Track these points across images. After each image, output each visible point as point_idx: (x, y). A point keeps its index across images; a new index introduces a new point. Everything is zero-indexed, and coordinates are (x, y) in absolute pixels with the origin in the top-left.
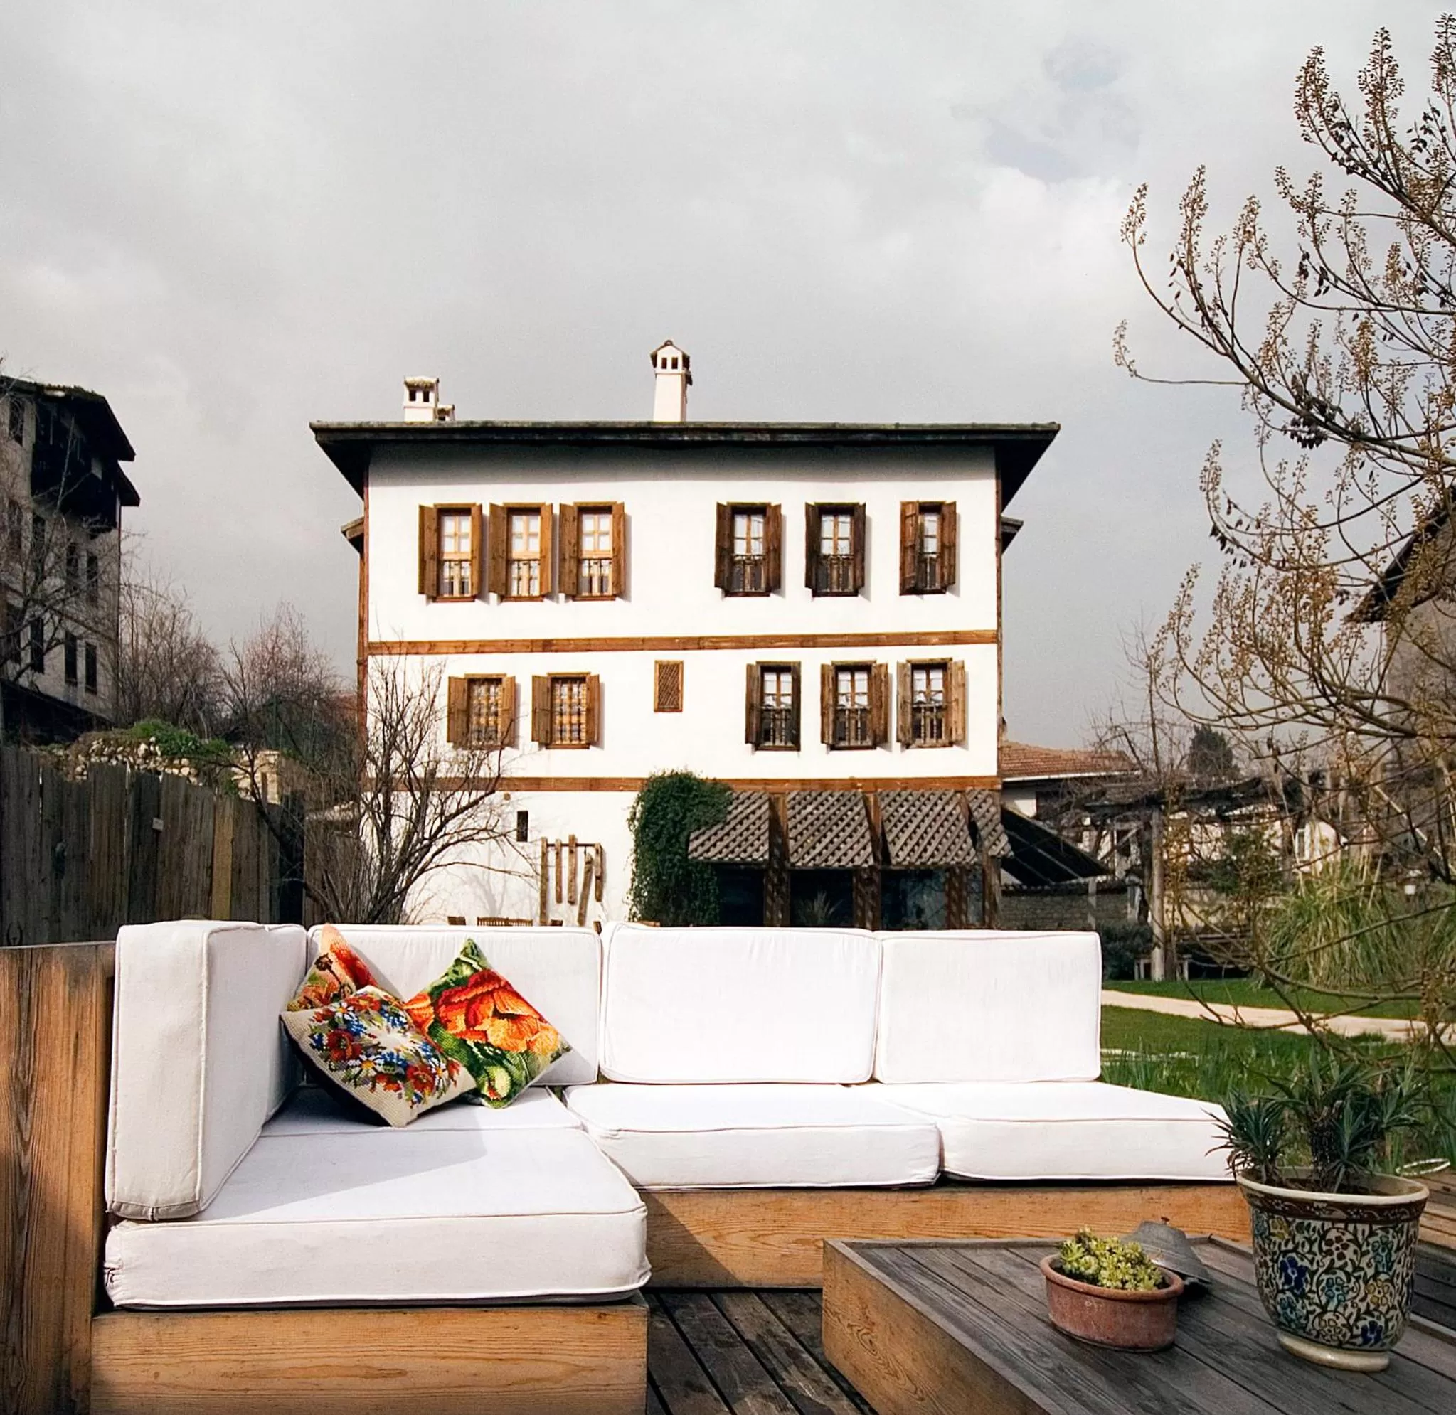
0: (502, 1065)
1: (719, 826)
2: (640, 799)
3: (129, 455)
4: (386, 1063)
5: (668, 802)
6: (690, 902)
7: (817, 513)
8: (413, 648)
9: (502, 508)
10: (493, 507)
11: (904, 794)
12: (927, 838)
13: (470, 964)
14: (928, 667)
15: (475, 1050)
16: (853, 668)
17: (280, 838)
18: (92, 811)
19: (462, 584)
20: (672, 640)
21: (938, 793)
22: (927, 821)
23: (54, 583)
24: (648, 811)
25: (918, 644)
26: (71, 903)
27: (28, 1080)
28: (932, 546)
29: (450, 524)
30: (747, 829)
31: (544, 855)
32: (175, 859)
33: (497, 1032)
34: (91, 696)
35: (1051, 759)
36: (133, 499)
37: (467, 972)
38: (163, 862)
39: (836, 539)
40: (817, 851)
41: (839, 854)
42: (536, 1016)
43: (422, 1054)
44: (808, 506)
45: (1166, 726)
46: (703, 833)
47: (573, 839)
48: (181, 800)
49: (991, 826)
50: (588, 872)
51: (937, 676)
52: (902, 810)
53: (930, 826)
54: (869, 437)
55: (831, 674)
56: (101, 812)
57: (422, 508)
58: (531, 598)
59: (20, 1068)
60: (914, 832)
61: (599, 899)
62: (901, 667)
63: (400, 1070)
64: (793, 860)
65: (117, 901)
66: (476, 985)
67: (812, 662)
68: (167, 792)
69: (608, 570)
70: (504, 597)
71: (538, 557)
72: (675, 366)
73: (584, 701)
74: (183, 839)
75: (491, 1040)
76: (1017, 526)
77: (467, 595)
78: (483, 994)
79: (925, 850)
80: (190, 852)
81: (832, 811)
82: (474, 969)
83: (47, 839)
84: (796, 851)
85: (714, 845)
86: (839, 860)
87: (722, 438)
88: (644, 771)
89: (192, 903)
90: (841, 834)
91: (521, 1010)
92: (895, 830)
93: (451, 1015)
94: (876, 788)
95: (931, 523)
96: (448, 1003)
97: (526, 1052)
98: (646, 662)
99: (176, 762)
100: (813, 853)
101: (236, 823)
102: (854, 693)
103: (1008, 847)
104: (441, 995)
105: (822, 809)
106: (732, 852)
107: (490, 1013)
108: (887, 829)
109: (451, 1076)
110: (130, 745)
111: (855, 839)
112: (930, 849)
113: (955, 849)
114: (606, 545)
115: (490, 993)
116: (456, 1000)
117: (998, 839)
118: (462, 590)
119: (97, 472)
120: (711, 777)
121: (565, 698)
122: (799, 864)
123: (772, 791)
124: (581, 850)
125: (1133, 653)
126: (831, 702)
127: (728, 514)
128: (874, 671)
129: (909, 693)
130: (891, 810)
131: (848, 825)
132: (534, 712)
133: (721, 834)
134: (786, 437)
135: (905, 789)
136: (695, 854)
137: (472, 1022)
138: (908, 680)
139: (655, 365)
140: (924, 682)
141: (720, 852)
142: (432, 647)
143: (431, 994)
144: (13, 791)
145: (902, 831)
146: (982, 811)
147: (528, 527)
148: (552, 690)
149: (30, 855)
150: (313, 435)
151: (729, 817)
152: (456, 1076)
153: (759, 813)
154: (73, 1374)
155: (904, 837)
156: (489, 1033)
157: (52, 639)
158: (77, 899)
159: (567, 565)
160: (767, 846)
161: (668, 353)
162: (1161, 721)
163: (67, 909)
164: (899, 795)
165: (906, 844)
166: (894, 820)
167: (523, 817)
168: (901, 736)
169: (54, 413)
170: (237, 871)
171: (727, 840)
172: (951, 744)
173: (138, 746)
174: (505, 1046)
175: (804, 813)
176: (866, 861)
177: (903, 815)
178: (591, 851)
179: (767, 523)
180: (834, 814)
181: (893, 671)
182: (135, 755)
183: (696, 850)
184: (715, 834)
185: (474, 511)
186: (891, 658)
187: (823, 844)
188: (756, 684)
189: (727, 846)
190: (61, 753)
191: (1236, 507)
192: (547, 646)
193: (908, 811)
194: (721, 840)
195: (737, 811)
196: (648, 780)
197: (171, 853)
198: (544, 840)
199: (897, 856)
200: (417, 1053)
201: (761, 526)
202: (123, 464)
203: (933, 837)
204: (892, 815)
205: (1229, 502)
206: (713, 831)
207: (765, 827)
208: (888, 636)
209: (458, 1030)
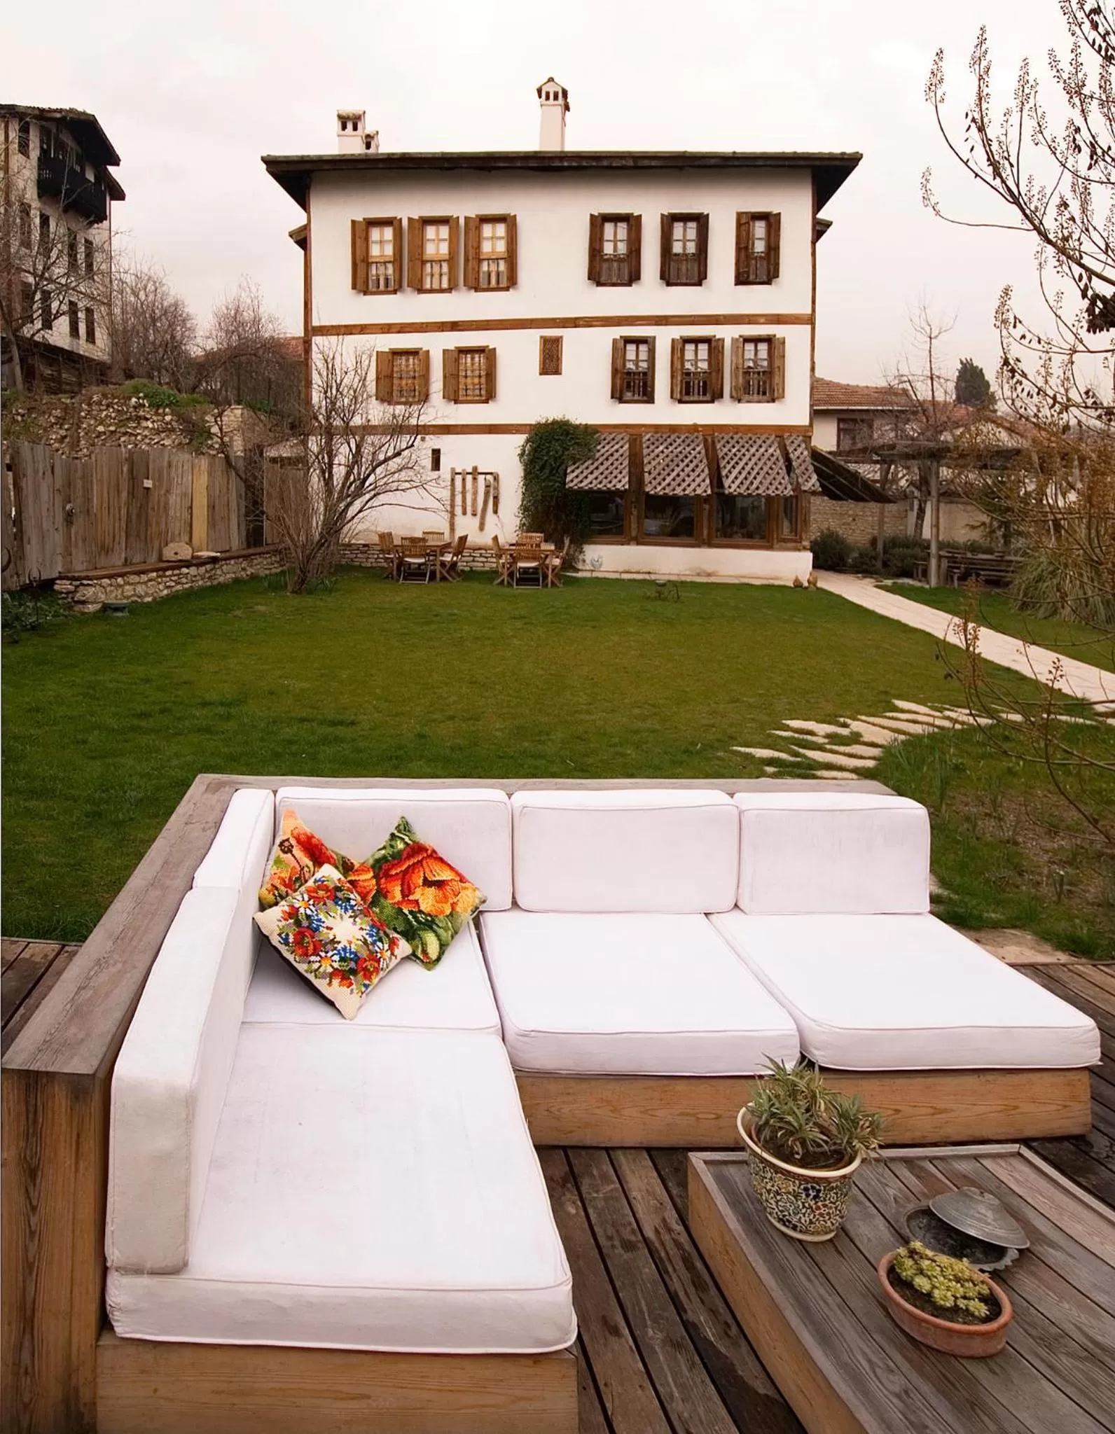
0: (431, 928)
1: (590, 462)
2: (528, 441)
3: (116, 161)
4: (342, 959)
5: (550, 442)
6: (567, 515)
7: (670, 221)
8: (349, 330)
9: (418, 220)
10: (410, 220)
11: (736, 437)
12: (754, 473)
13: (403, 839)
14: (756, 340)
15: (410, 917)
16: (696, 341)
17: (246, 481)
18: (95, 481)
19: (387, 280)
20: (554, 320)
21: (763, 438)
22: (754, 460)
23: (58, 271)
24: (535, 450)
25: (749, 323)
26: (80, 544)
27: (35, 1161)
28: (760, 247)
29: (375, 234)
30: (612, 464)
31: (453, 480)
32: (162, 505)
33: (427, 900)
34: (91, 346)
35: (850, 391)
36: (119, 195)
37: (400, 846)
38: (153, 509)
39: (685, 241)
40: (667, 481)
41: (684, 485)
42: (458, 879)
43: (370, 940)
44: (662, 215)
45: (942, 381)
46: (578, 468)
47: (475, 469)
48: (165, 464)
49: (803, 468)
50: (487, 494)
51: (763, 347)
52: (734, 450)
53: (756, 464)
54: (712, 162)
55: (680, 346)
56: (101, 480)
57: (353, 222)
58: (441, 291)
59: (28, 1153)
60: (743, 468)
61: (495, 512)
62: (734, 341)
63: (353, 965)
64: (647, 490)
65: (117, 539)
66: (409, 857)
67: (664, 337)
68: (154, 461)
69: (503, 266)
70: (421, 290)
71: (447, 257)
72: (556, 98)
73: (483, 367)
74: (168, 491)
75: (423, 908)
76: (828, 225)
77: (390, 289)
78: (414, 864)
79: (752, 483)
80: (173, 499)
81: (679, 449)
82: (406, 843)
83: (58, 504)
84: (650, 483)
85: (586, 477)
86: (684, 490)
87: (594, 164)
88: (532, 420)
89: (177, 532)
90: (686, 469)
91: (445, 875)
92: (729, 467)
93: (389, 886)
94: (714, 431)
95: (760, 229)
96: (387, 876)
97: (451, 914)
98: (533, 338)
99: (161, 411)
100: (664, 484)
101: (210, 474)
102: (696, 360)
103: (818, 484)
104: (382, 867)
105: (671, 448)
106: (600, 483)
107: (420, 881)
108: (722, 466)
109: (392, 954)
110: (124, 398)
111: (697, 473)
112: (756, 483)
113: (776, 483)
114: (501, 247)
115: (420, 862)
116: (393, 872)
117: (810, 478)
118: (387, 285)
119: (90, 176)
120: (584, 423)
121: (469, 364)
122: (652, 492)
123: (634, 434)
124: (481, 478)
125: (916, 320)
126: (679, 367)
127: (598, 223)
128: (713, 344)
129: (741, 361)
130: (725, 450)
131: (691, 461)
132: (445, 377)
133: (592, 468)
134: (646, 163)
135: (736, 433)
136: (571, 485)
137: (406, 892)
138: (740, 350)
139: (540, 97)
140: (753, 353)
141: (591, 483)
142: (363, 329)
143: (373, 867)
144: (29, 471)
145: (734, 467)
146: (797, 453)
147: (438, 234)
148: (457, 360)
149: (44, 513)
150: (264, 166)
151: (598, 455)
152: (396, 953)
153: (621, 451)
154: (81, 1389)
155: (735, 472)
156: (420, 901)
157: (58, 312)
158: (84, 540)
159: (470, 263)
160: (627, 479)
161: (551, 88)
162: (939, 377)
163: (76, 546)
164: (732, 438)
165: (736, 478)
166: (727, 458)
167: (436, 454)
168: (734, 394)
169: (54, 130)
170: (212, 507)
171: (596, 473)
172: (773, 401)
173: (130, 399)
174: (434, 913)
175: (657, 451)
176: (705, 491)
177: (735, 455)
178: (489, 477)
179: (629, 230)
180: (681, 452)
181: (728, 344)
182: (128, 406)
183: (572, 481)
184: (587, 468)
185: (395, 223)
186: (727, 334)
187: (671, 477)
188: (620, 353)
189: (596, 478)
190: (68, 401)
191: (1020, 322)
192: (455, 326)
193: (739, 451)
194: (592, 473)
195: (603, 449)
196: (535, 425)
197: (159, 501)
198: (453, 469)
199: (730, 487)
200: (365, 942)
201: (625, 231)
202: (111, 169)
203: (758, 474)
204: (726, 454)
205: (1015, 318)
206: (586, 464)
207: (626, 463)
208: (725, 316)
209: (396, 900)
